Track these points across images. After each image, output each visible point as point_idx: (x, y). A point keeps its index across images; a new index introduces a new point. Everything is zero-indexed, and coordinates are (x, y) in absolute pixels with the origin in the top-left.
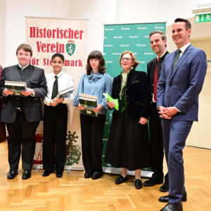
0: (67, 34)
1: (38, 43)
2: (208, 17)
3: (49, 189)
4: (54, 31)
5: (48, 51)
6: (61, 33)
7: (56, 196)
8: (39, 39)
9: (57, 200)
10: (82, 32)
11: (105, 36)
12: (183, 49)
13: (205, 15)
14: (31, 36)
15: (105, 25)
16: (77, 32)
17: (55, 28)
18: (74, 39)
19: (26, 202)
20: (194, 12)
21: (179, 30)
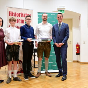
4: (20, 14)
5: (17, 23)
11: (38, 17)
12: (61, 23)
14: (10, 16)
21: (61, 17)
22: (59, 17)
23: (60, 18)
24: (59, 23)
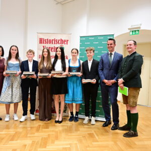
0: (60, 42)
1: (44, 47)
2: (137, 32)
3: (50, 127)
4: (53, 40)
6: (56, 41)
7: (53, 131)
8: (44, 45)
9: (54, 133)
10: (67, 41)
13: (135, 31)
14: (40, 43)
15: (81, 37)
16: (65, 41)
17: (53, 39)
18: (63, 45)
19: (36, 134)
20: (129, 29)
21: (111, 44)
22: (108, 45)
23: (110, 46)
24: (109, 53)
